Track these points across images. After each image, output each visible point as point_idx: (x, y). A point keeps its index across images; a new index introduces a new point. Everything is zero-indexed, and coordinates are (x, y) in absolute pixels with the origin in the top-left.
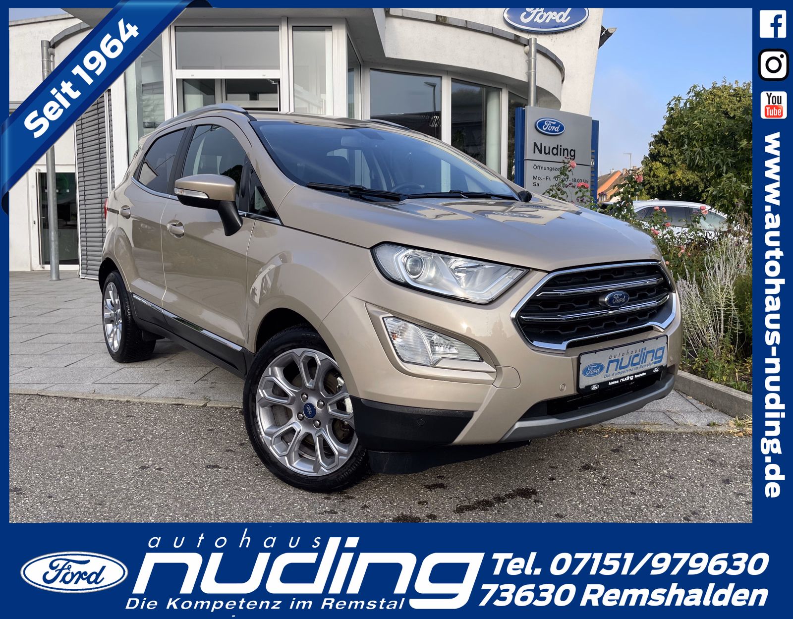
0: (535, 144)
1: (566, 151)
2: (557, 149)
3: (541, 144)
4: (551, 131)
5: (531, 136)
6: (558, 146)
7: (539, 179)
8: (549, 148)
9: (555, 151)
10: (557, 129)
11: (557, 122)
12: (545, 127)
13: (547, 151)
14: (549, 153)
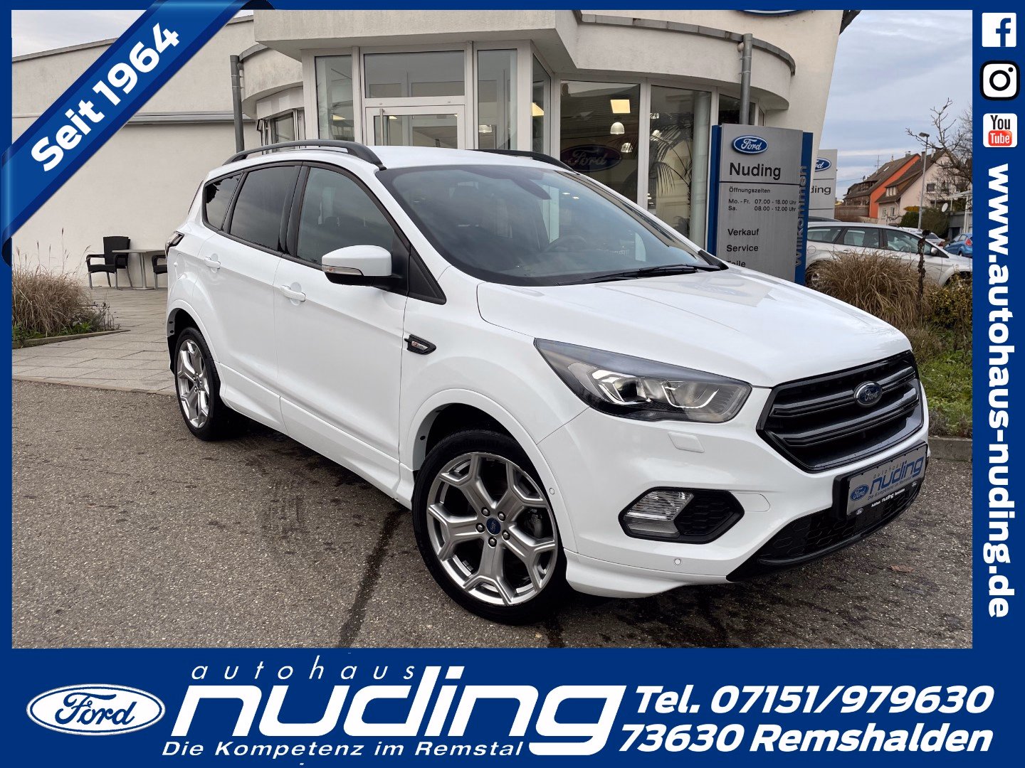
0: (732, 165)
1: (769, 171)
2: (758, 169)
3: (739, 164)
4: (750, 150)
5: (727, 156)
6: (759, 165)
7: (736, 202)
8: (749, 168)
9: (755, 171)
10: (758, 147)
11: (758, 140)
12: (745, 145)
13: (746, 172)
14: (748, 174)
